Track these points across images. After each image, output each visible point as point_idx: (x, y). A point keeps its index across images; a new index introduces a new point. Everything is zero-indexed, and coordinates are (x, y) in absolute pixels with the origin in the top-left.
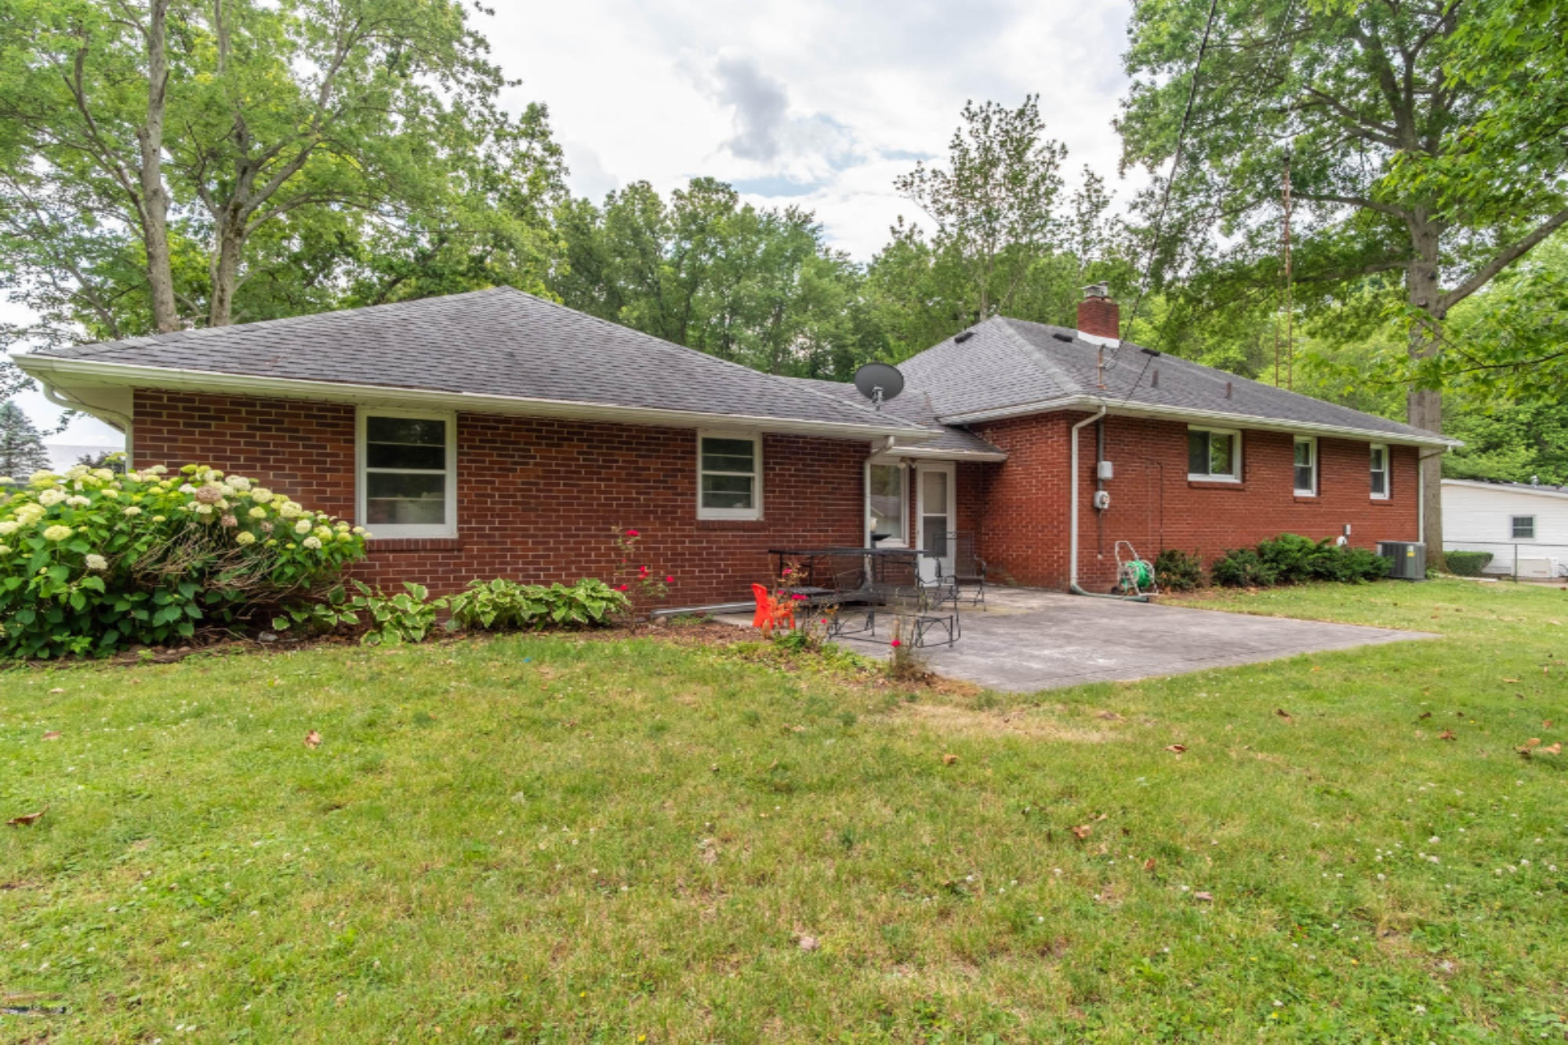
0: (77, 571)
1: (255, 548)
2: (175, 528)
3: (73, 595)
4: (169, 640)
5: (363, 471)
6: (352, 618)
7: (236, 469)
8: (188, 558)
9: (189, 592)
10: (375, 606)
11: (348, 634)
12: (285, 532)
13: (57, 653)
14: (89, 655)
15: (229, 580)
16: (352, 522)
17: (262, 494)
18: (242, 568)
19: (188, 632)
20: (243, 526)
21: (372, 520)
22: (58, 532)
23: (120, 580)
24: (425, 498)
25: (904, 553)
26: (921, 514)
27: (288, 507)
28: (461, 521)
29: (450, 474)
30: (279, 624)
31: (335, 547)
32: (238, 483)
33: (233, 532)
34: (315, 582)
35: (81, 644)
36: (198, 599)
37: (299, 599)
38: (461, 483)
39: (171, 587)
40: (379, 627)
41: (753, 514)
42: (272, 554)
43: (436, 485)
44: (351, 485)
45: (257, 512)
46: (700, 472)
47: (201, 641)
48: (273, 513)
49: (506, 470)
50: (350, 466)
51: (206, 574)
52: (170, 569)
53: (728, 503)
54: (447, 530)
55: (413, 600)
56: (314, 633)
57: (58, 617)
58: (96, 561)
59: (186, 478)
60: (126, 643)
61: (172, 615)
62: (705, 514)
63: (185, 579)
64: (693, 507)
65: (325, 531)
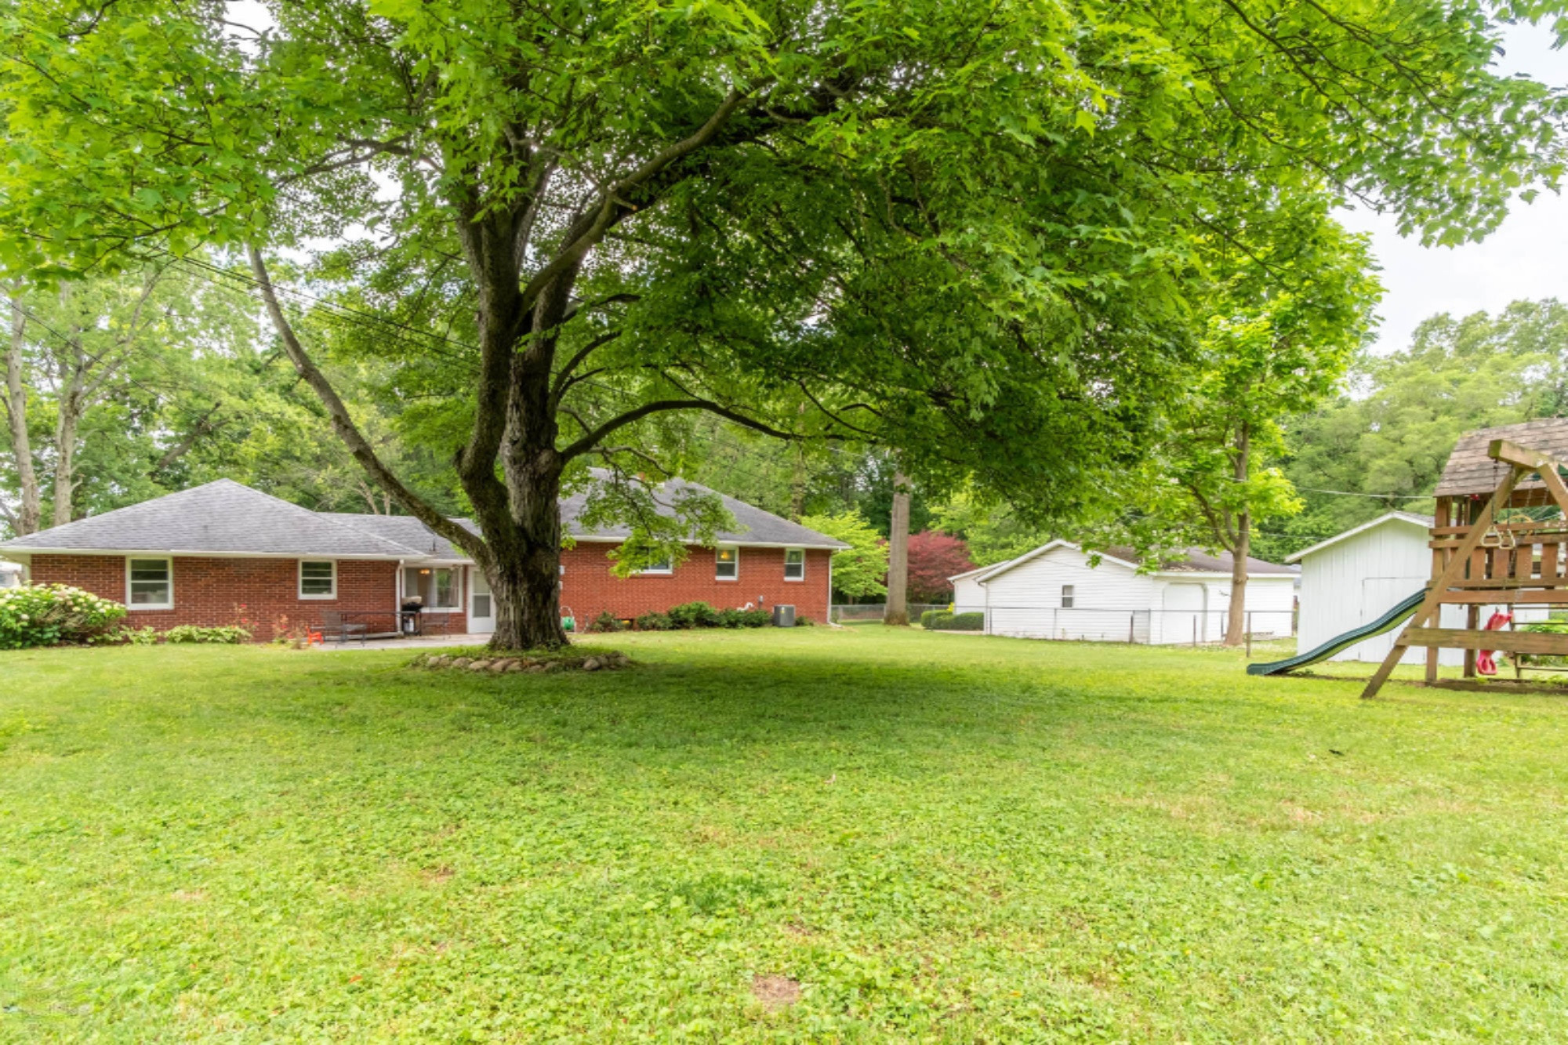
0: (18, 619)
1: (80, 613)
2: (51, 606)
3: (17, 627)
4: (49, 644)
5: (129, 582)
6: (119, 638)
7: (72, 585)
8: (56, 616)
9: (55, 627)
10: (130, 634)
11: (115, 643)
12: (91, 607)
13: (11, 647)
14: (21, 648)
15: (71, 624)
16: (123, 602)
17: (83, 593)
18: (75, 619)
19: (55, 641)
20: (76, 605)
21: (134, 601)
22: (12, 607)
23: (33, 623)
24: (159, 592)
25: (459, 615)
26: (471, 594)
27: (93, 598)
28: (176, 602)
29: (170, 581)
30: (90, 640)
31: (112, 613)
32: (74, 590)
33: (70, 607)
34: (104, 625)
35: (19, 644)
36: (59, 631)
37: (98, 631)
38: (176, 585)
39: (49, 626)
40: (131, 642)
41: (332, 596)
42: (87, 616)
43: (164, 587)
44: (123, 588)
45: (81, 600)
46: (301, 578)
47: (60, 645)
48: (87, 601)
49: (196, 580)
50: (123, 580)
51: (62, 622)
52: (49, 620)
53: (320, 591)
54: (169, 605)
55: (147, 632)
56: (104, 642)
57: (10, 635)
58: (25, 616)
59: (54, 589)
60: (34, 645)
61: (50, 635)
62: (302, 596)
63: (54, 623)
64: (296, 594)
65: (108, 607)
